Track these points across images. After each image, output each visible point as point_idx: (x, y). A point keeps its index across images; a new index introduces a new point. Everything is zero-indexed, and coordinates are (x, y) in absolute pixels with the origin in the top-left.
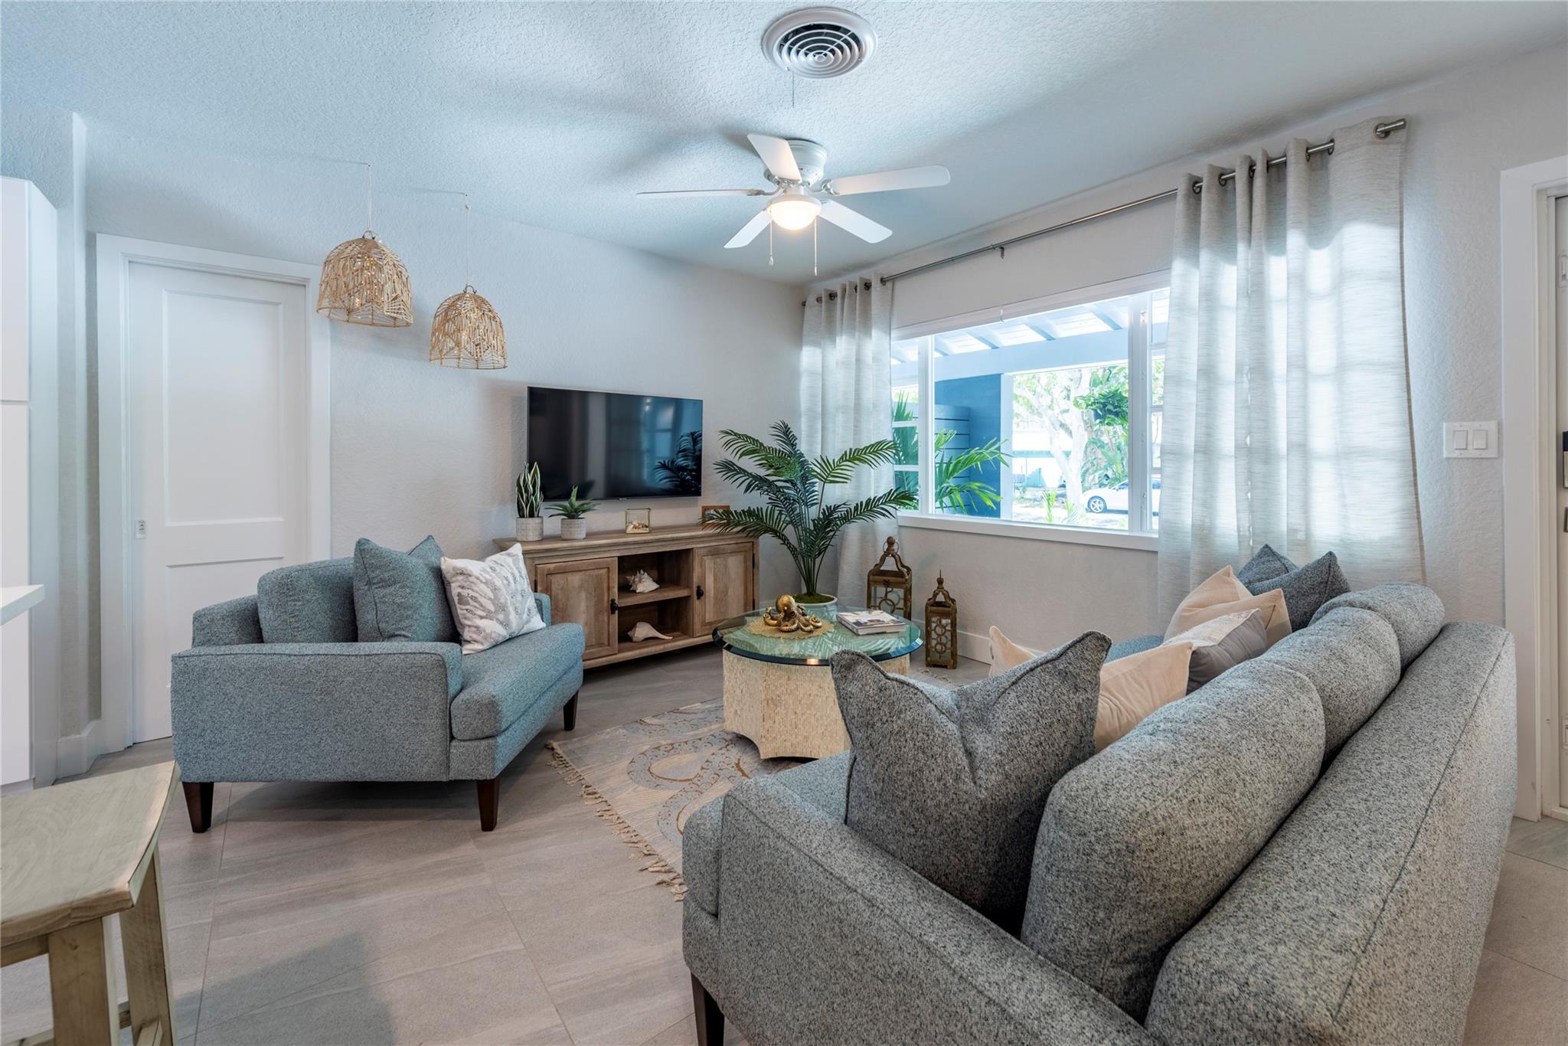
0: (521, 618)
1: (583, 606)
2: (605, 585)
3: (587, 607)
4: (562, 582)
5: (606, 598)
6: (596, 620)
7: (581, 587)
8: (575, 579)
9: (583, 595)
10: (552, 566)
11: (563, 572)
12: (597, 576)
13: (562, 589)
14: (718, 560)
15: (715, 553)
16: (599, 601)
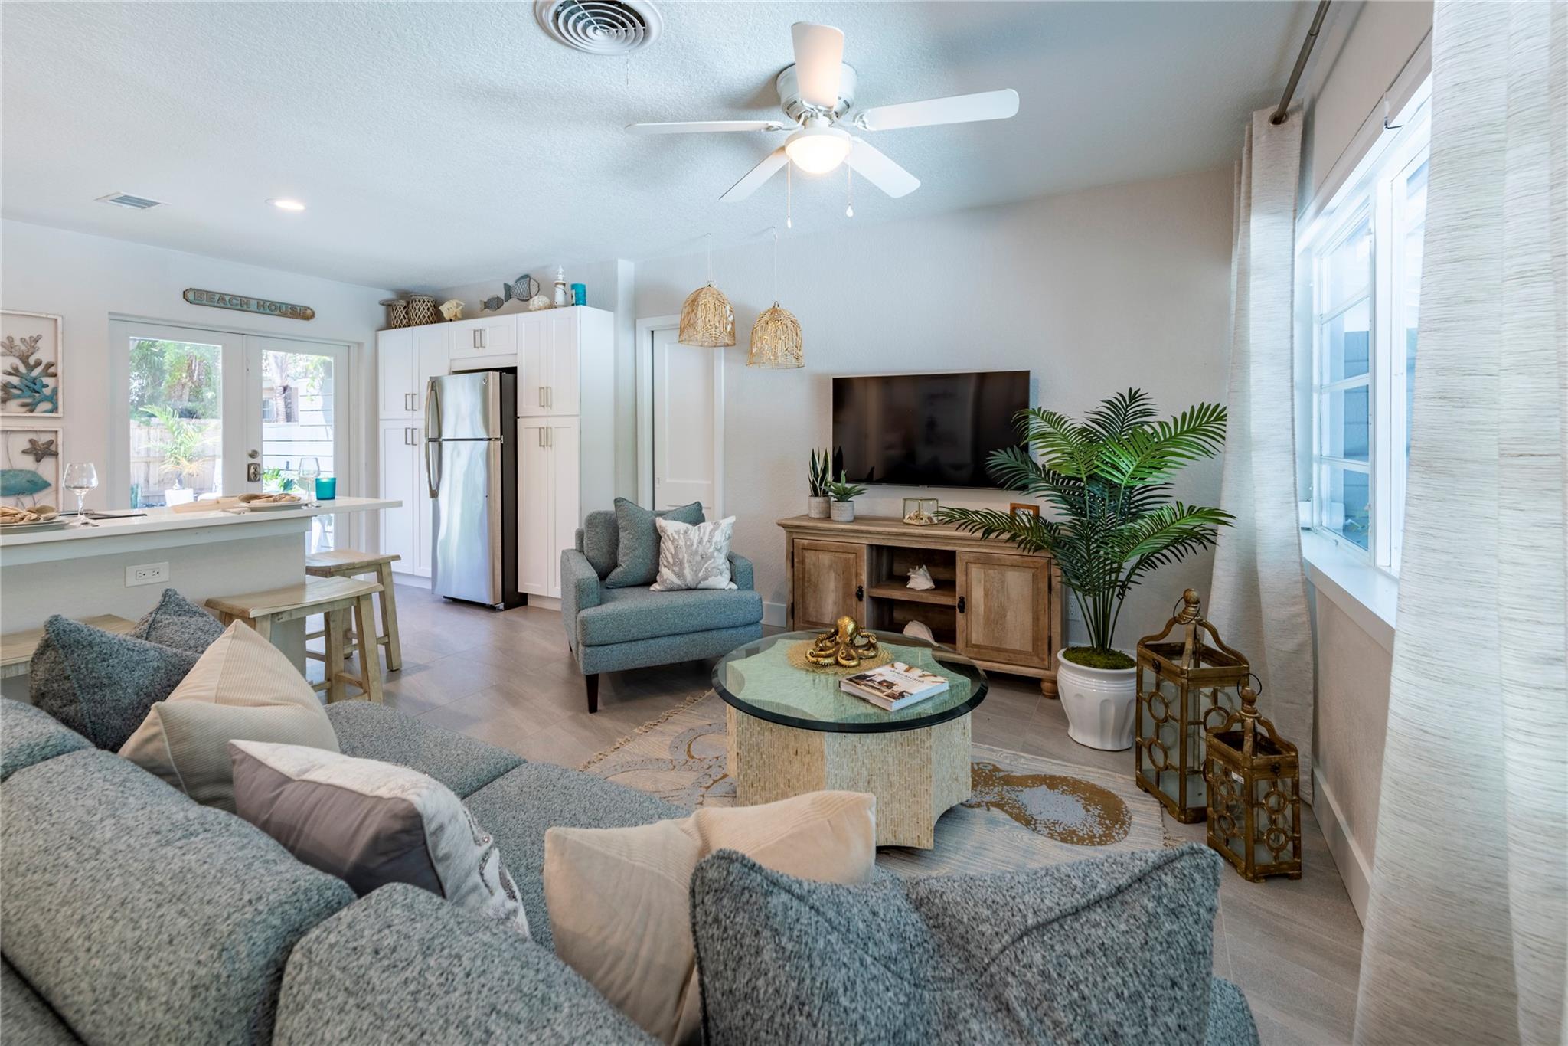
0: (697, 575)
1: (832, 585)
2: (854, 571)
3: (836, 587)
4: (814, 558)
5: (854, 583)
6: (844, 601)
7: (831, 566)
8: (825, 558)
9: (832, 575)
10: (806, 542)
11: (816, 549)
12: (845, 559)
13: (814, 564)
14: (991, 571)
15: (986, 561)
16: (847, 585)
